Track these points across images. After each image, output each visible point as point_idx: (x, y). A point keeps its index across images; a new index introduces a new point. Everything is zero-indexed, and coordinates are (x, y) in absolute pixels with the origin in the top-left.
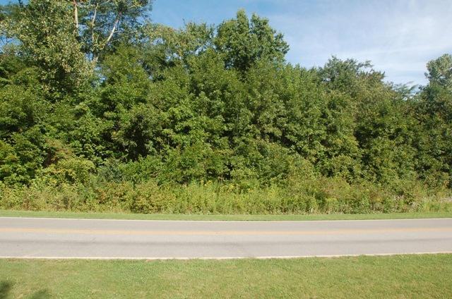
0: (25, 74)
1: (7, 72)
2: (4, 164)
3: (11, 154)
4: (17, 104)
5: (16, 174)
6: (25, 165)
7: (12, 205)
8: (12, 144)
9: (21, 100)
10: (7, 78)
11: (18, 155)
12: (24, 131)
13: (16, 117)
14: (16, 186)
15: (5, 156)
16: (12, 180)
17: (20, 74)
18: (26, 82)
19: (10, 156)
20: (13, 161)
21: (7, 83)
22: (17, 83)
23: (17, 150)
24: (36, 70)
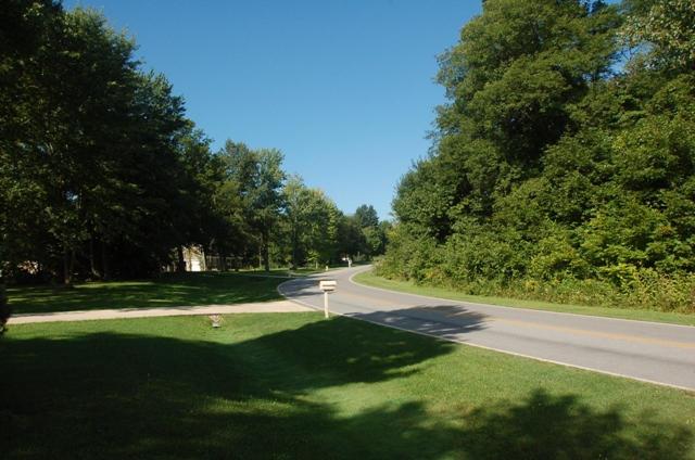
0: (668, 92)
1: (638, 100)
2: (652, 241)
3: (661, 225)
4: (660, 143)
5: (673, 256)
6: (688, 240)
7: (673, 306)
8: (661, 209)
9: (666, 136)
10: (638, 109)
11: (674, 224)
12: (679, 185)
13: (662, 166)
14: (676, 276)
15: (652, 228)
16: (669, 265)
17: (659, 96)
18: (670, 106)
19: (660, 229)
20: (667, 235)
21: (639, 117)
22: (656, 112)
23: (670, 218)
24: (685, 81)
